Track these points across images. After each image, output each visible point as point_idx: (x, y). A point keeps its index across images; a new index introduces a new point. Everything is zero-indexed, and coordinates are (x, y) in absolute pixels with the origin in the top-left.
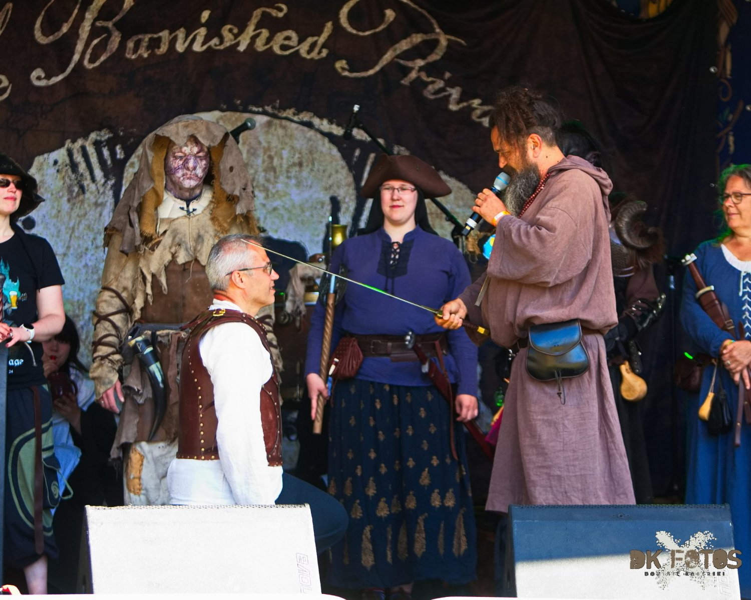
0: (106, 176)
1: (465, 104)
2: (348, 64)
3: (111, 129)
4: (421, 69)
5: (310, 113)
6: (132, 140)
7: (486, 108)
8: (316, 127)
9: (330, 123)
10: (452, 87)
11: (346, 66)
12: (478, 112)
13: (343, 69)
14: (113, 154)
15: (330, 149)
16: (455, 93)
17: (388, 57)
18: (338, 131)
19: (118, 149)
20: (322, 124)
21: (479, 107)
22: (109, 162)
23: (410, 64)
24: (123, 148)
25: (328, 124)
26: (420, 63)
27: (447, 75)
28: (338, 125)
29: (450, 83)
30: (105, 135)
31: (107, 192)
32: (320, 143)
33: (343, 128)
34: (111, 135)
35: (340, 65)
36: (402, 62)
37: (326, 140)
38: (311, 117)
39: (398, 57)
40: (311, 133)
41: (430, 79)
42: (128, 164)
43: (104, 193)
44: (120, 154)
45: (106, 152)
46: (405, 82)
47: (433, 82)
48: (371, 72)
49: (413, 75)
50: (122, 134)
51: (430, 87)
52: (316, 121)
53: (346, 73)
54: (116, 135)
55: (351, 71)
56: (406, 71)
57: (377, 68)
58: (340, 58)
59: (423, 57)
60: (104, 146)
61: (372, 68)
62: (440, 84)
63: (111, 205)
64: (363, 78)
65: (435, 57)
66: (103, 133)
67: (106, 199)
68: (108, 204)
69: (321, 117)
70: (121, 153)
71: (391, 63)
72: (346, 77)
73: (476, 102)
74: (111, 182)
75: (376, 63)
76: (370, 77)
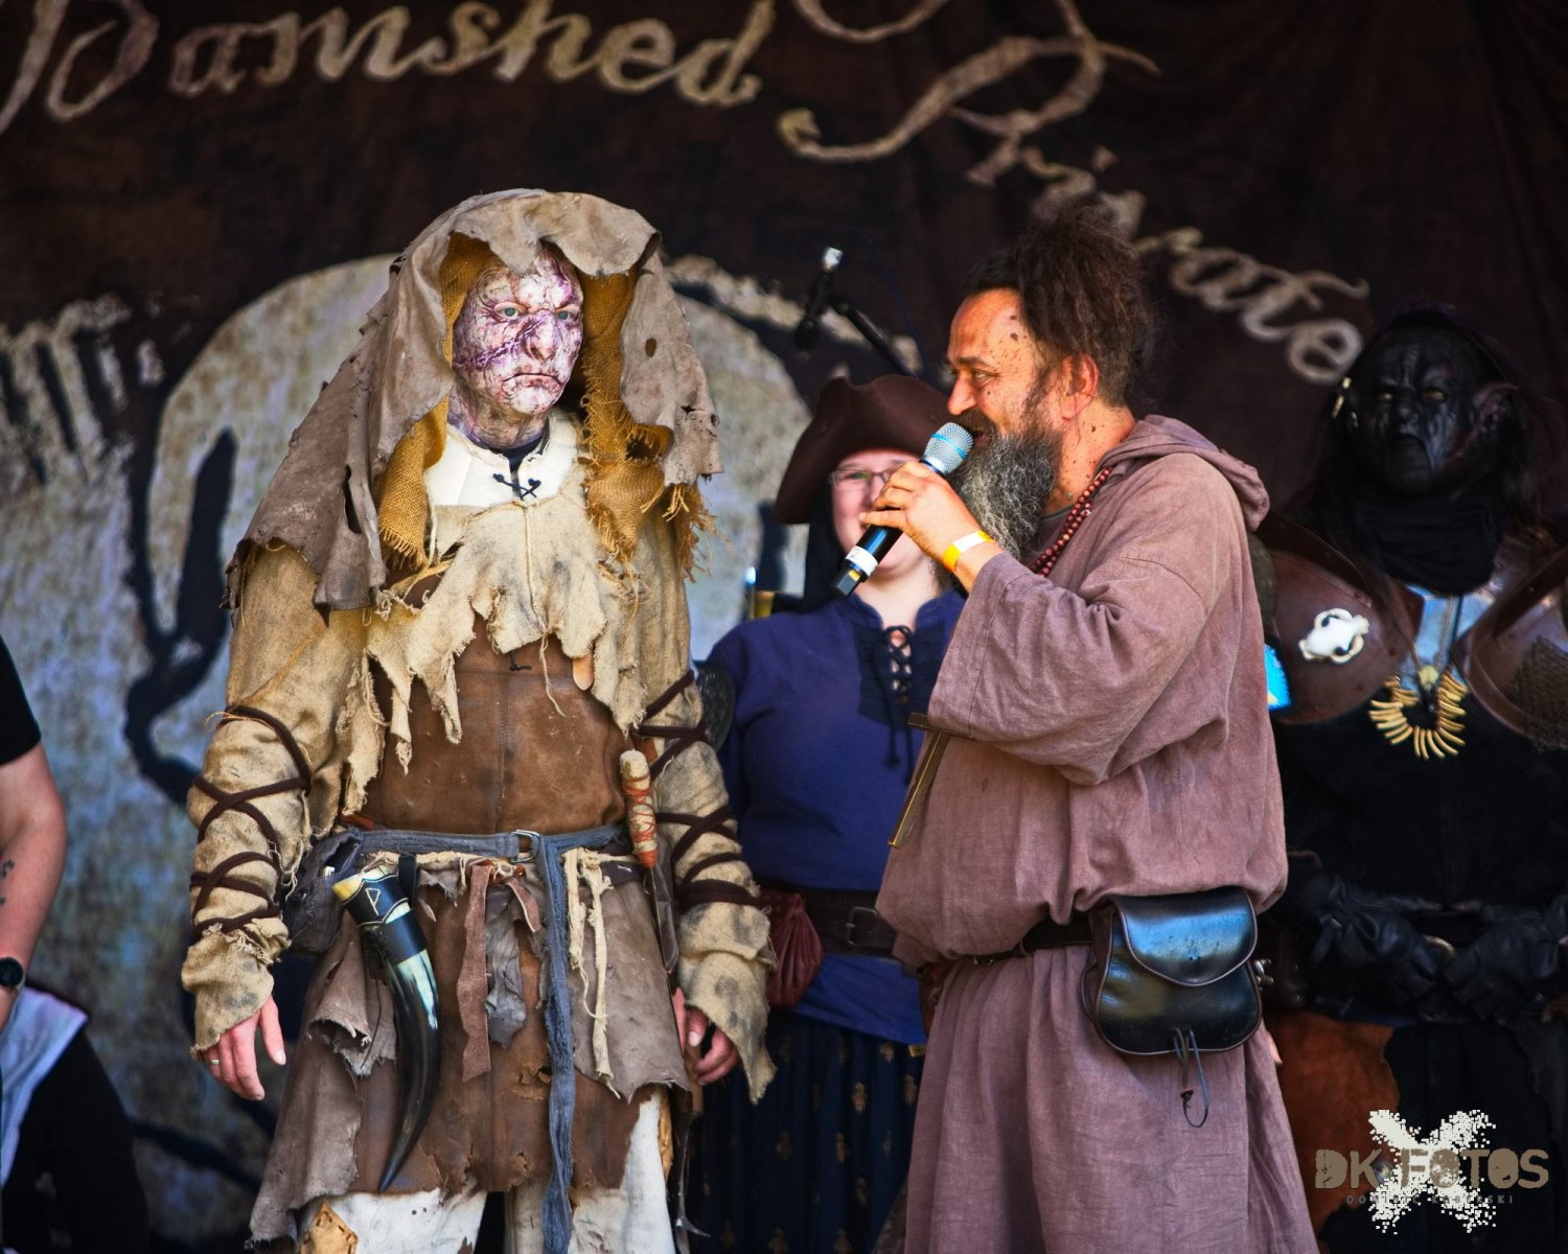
0: (109, 434)
1: (1152, 243)
2: (818, 121)
3: (126, 296)
4: (1028, 140)
5: (706, 260)
6: (186, 328)
7: (1214, 256)
8: (723, 300)
9: (762, 291)
10: (1117, 191)
11: (812, 129)
12: (1191, 267)
13: (803, 136)
14: (129, 368)
15: (762, 365)
16: (1125, 209)
17: (933, 102)
18: (784, 314)
19: (145, 354)
20: (740, 293)
21: (1193, 251)
22: (118, 393)
23: (995, 125)
24: (162, 353)
25: (759, 292)
26: (1025, 122)
27: (1103, 158)
28: (787, 296)
29: (1111, 182)
30: (107, 314)
31: (110, 478)
32: (733, 346)
33: (799, 306)
34: (124, 314)
35: (794, 124)
36: (972, 118)
37: (750, 341)
38: (708, 273)
39: (962, 103)
40: (705, 320)
41: (1053, 170)
42: (173, 399)
43: (101, 483)
44: (150, 369)
45: (109, 366)
46: (981, 175)
47: (1060, 180)
48: (884, 147)
49: (1005, 156)
50: (156, 309)
51: (1055, 193)
52: (722, 285)
53: (811, 150)
54: (139, 314)
55: (825, 141)
56: (986, 144)
57: (901, 135)
58: (793, 105)
59: (1034, 106)
60: (105, 346)
61: (884, 132)
62: (1081, 184)
63: (121, 517)
64: (860, 166)
65: (1065, 106)
66: (100, 306)
67: (107, 498)
68: (113, 516)
69: (737, 272)
70: (153, 365)
71: (943, 124)
72: (810, 162)
73: (1185, 239)
74: (122, 453)
75: (897, 119)
76: (881, 162)
